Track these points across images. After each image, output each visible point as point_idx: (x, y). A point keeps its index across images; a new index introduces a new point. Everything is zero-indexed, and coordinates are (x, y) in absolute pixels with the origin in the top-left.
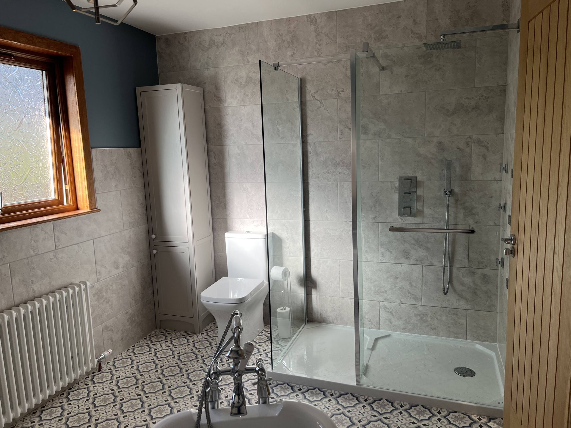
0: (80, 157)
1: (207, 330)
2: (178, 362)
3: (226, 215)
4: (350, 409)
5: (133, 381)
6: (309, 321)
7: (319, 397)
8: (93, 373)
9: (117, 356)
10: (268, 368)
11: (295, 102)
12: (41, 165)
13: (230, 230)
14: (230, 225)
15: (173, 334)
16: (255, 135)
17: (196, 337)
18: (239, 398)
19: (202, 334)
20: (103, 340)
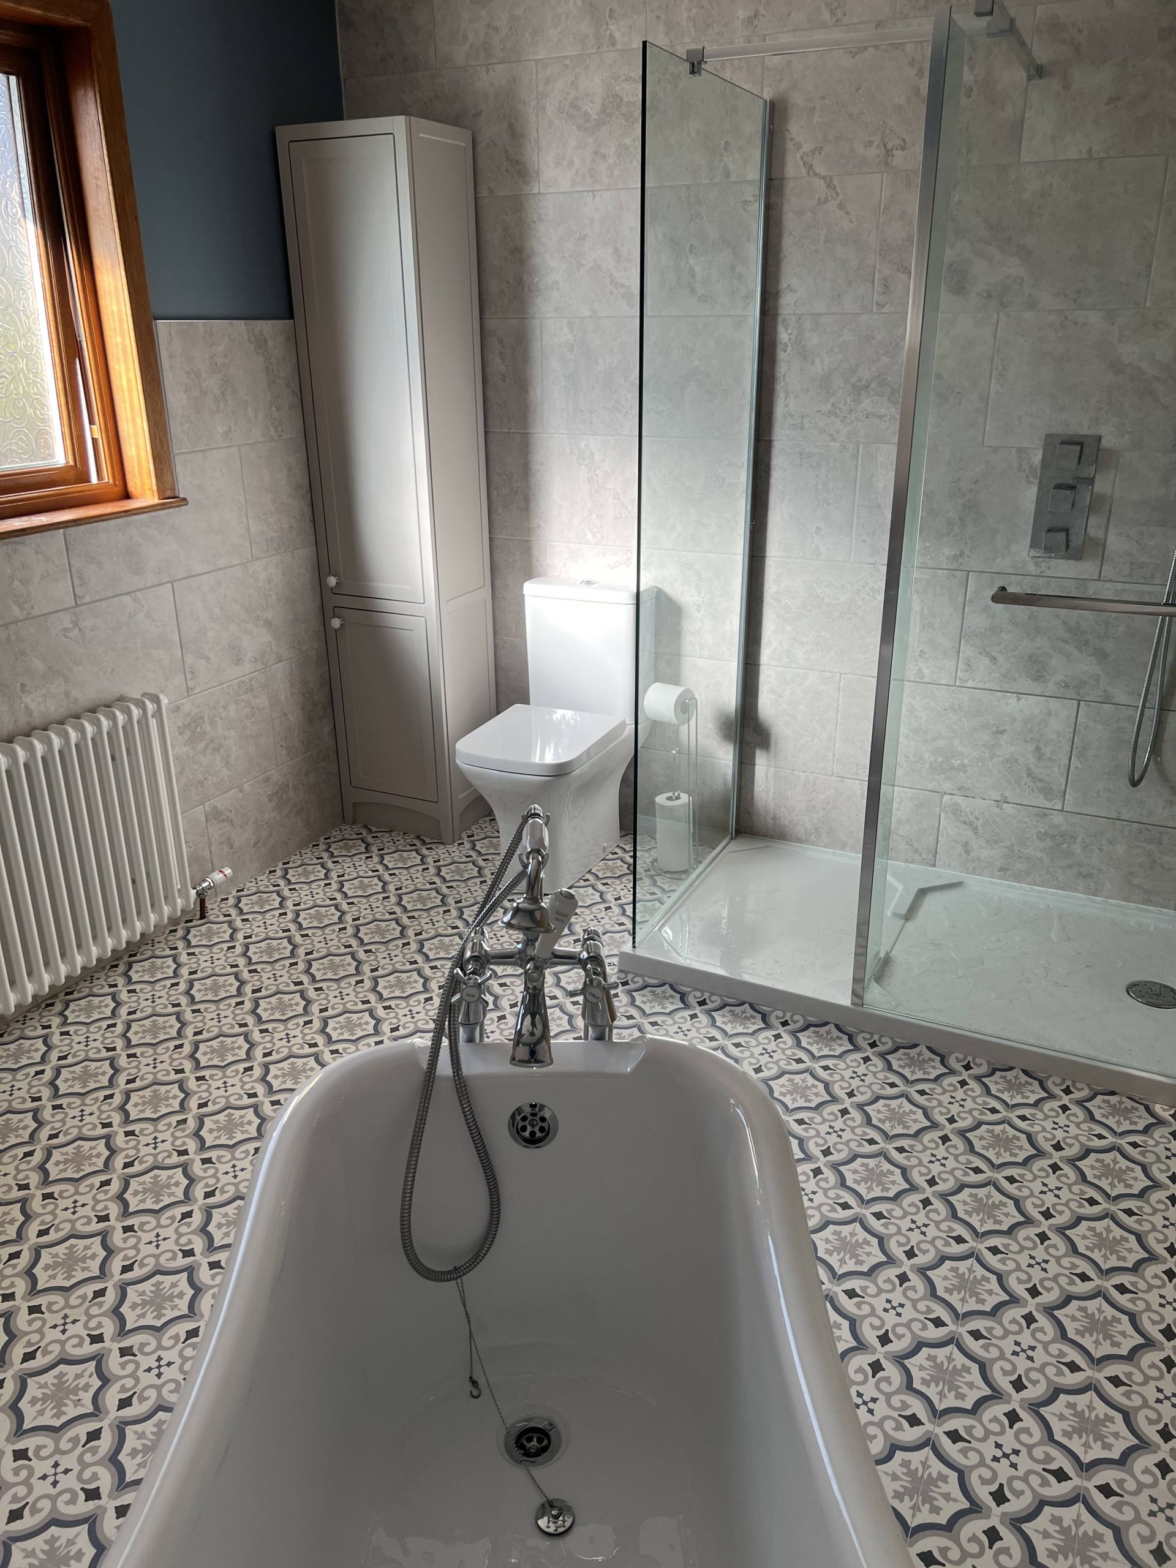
0: (124, 344)
1: (472, 836)
2: (397, 909)
3: (529, 531)
4: (829, 1062)
5: (285, 948)
6: (741, 833)
7: (750, 1025)
8: (187, 922)
9: (245, 885)
10: (624, 942)
11: (750, 182)
12: (22, 365)
13: (539, 575)
14: (537, 560)
15: (385, 840)
16: (622, 286)
17: (444, 851)
18: (533, 1024)
19: (459, 844)
20: (210, 844)
